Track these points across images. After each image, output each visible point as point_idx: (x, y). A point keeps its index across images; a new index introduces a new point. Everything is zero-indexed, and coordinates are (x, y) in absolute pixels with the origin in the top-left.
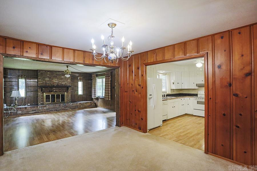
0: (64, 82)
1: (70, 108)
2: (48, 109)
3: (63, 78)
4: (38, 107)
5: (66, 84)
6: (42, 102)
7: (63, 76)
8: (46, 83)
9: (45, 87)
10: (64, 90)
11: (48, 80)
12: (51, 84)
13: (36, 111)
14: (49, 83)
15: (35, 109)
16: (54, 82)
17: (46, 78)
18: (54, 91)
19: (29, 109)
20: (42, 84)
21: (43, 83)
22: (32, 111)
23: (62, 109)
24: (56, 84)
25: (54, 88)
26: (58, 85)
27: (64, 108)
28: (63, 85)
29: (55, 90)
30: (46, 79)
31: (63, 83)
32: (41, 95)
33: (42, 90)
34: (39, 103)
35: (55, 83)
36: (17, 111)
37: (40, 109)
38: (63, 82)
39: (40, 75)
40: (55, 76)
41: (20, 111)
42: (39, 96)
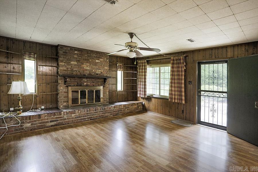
0: (99, 69)
1: (111, 115)
2: (78, 117)
3: (98, 62)
4: (60, 115)
5: (101, 72)
6: (65, 104)
7: (98, 60)
8: (72, 70)
9: (72, 77)
10: (100, 83)
11: (75, 65)
12: (81, 71)
13: (58, 120)
14: (76, 69)
15: (57, 118)
16: (85, 68)
17: (72, 61)
18: (85, 84)
19: (46, 118)
20: (65, 70)
21: (68, 68)
22: (51, 121)
23: (100, 116)
24: (88, 72)
25: (84, 80)
26: (90, 74)
27: (103, 113)
28: (97, 74)
29: (85, 82)
30: (72, 63)
31: (98, 72)
32: (64, 90)
33: (65, 82)
34: (62, 104)
35: (86, 70)
36: (23, 123)
37: (65, 117)
38: (97, 69)
39: (63, 55)
40: (87, 58)
41: (29, 123)
42: (62, 92)
